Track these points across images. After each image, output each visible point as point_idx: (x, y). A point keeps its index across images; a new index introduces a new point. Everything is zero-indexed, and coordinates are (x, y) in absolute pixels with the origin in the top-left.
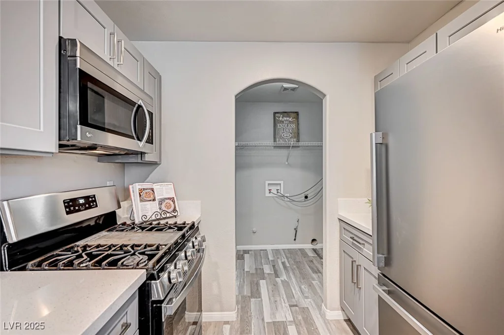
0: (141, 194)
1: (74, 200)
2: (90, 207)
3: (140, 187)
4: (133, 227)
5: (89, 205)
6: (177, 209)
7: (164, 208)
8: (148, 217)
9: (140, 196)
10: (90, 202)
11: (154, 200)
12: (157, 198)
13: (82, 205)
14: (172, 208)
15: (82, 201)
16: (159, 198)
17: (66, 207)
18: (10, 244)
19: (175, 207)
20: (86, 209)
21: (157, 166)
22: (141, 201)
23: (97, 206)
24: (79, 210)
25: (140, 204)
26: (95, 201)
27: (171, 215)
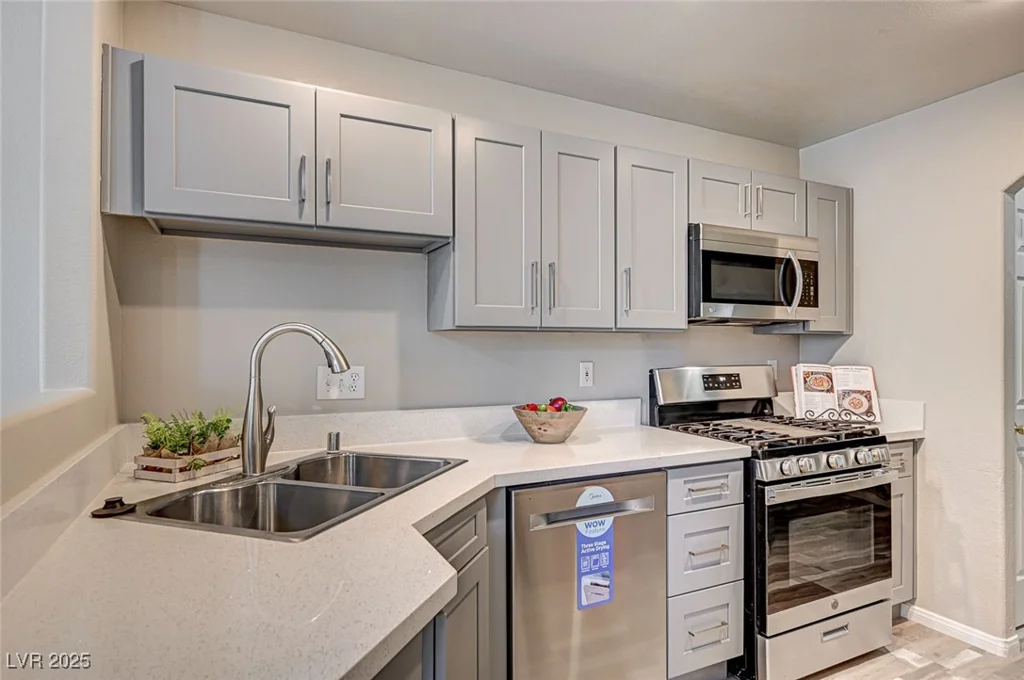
0: (808, 380)
1: (714, 377)
2: (732, 387)
3: (806, 369)
4: (791, 421)
5: (731, 384)
6: (876, 410)
7: (847, 406)
8: (816, 415)
9: (805, 382)
10: (733, 381)
11: (830, 390)
12: (835, 389)
13: (722, 383)
14: (865, 408)
15: (722, 379)
16: (841, 388)
17: (705, 383)
18: (661, 406)
19: (870, 407)
20: (727, 388)
21: (844, 338)
22: (806, 389)
23: (740, 387)
24: (718, 388)
25: (804, 393)
26: (739, 381)
27: (860, 419)
